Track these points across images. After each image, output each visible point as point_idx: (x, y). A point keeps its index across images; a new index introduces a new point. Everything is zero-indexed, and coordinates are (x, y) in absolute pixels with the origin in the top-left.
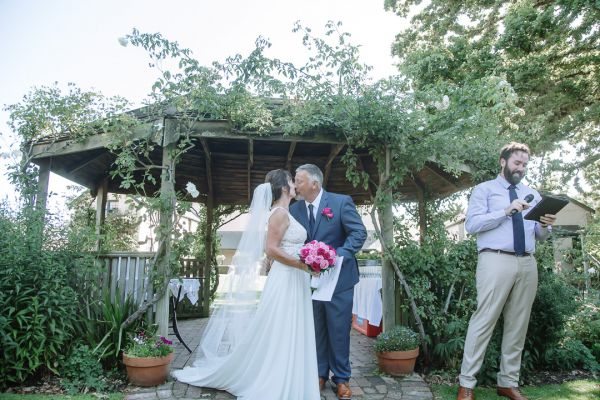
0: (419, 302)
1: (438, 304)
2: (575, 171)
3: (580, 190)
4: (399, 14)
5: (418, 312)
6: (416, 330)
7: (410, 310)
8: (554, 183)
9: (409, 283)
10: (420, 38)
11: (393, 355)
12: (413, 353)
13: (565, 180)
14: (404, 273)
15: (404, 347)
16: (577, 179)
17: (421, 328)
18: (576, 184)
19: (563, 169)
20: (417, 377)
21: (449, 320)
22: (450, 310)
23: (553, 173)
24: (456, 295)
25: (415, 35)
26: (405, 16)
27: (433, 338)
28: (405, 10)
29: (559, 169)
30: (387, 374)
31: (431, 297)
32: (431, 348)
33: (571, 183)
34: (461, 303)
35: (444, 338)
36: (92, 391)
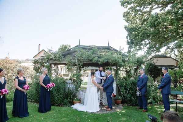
0: (122, 92)
1: (126, 92)
2: (174, 50)
3: (175, 55)
4: (125, 7)
5: (122, 93)
6: (121, 96)
8: (168, 52)
9: (121, 88)
10: (131, 14)
11: (117, 101)
12: (121, 101)
13: (171, 52)
14: (120, 86)
15: (119, 100)
16: (174, 52)
17: (123, 96)
18: (174, 53)
19: (171, 49)
20: (121, 105)
21: (128, 95)
22: (128, 93)
24: (129, 90)
26: (127, 8)
27: (125, 98)
28: (126, 6)
29: (169, 49)
30: (116, 104)
31: (125, 91)
33: (173, 52)
34: (130, 92)
35: (127, 98)
36: (69, 106)
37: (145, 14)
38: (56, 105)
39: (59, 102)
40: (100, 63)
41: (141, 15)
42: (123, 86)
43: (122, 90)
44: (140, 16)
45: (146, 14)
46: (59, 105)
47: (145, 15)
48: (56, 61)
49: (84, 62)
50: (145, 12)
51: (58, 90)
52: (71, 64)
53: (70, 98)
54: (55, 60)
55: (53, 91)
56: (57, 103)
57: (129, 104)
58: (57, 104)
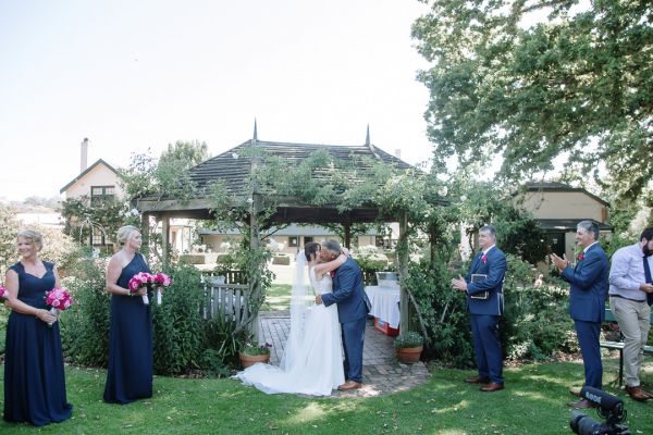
0: (424, 316)
1: (437, 316)
2: (595, 163)
3: (599, 182)
5: (423, 322)
6: (422, 334)
7: (418, 321)
8: (575, 173)
9: (418, 303)
10: (441, 24)
11: (406, 350)
12: (419, 349)
13: (585, 171)
14: (415, 296)
15: (413, 346)
16: (596, 171)
17: (426, 333)
18: (596, 176)
19: (584, 161)
20: (421, 364)
21: (444, 327)
22: (446, 319)
23: (574, 164)
24: (450, 310)
25: (436, 21)
27: (433, 339)
29: (580, 160)
30: (402, 362)
31: (433, 312)
32: (432, 345)
33: (591, 174)
34: (453, 316)
35: (440, 339)
36: (223, 376)
37: (494, 27)
38: (175, 373)
39: (185, 362)
40: (341, 208)
41: (480, 30)
42: (425, 296)
43: (424, 308)
44: (476, 33)
45: (499, 28)
46: (185, 371)
47: (493, 31)
48: (169, 202)
49: (281, 205)
50: (496, 22)
51: (180, 312)
52: (230, 214)
53: (229, 343)
54: (165, 197)
55: (161, 318)
56: (178, 363)
57: (449, 360)
58: (176, 367)
